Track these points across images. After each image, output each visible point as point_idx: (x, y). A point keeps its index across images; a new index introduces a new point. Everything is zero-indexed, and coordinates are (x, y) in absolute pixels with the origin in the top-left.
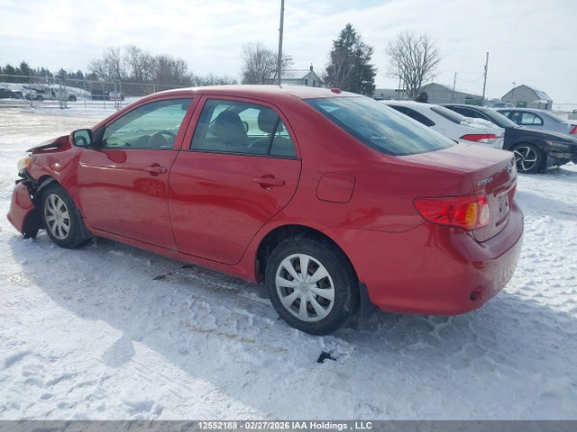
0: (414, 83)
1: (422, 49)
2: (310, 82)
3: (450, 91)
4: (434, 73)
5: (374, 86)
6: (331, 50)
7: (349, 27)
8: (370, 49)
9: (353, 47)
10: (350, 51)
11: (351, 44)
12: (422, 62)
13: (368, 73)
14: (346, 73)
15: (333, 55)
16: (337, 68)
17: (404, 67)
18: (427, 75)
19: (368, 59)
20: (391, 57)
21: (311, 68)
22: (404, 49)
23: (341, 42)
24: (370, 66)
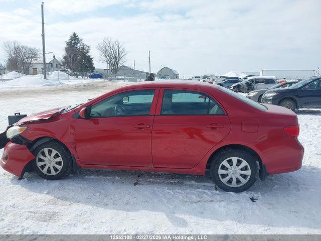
0: (114, 65)
1: (116, 48)
2: (54, 65)
3: (132, 70)
4: (124, 60)
5: (94, 67)
6: (65, 47)
7: (75, 34)
8: (89, 47)
9: (78, 45)
10: (77, 47)
11: (77, 44)
12: (117, 55)
13: (89, 60)
14: (76, 60)
15: (67, 49)
16: (70, 57)
17: (108, 58)
18: (120, 62)
19: (88, 52)
20: (100, 52)
21: (54, 56)
22: (107, 48)
23: (71, 42)
24: (89, 56)
